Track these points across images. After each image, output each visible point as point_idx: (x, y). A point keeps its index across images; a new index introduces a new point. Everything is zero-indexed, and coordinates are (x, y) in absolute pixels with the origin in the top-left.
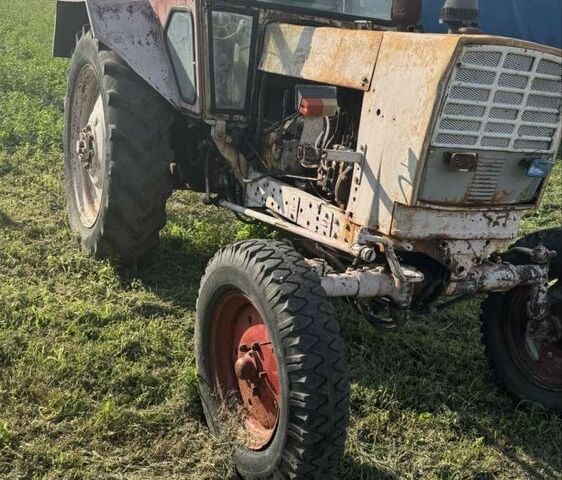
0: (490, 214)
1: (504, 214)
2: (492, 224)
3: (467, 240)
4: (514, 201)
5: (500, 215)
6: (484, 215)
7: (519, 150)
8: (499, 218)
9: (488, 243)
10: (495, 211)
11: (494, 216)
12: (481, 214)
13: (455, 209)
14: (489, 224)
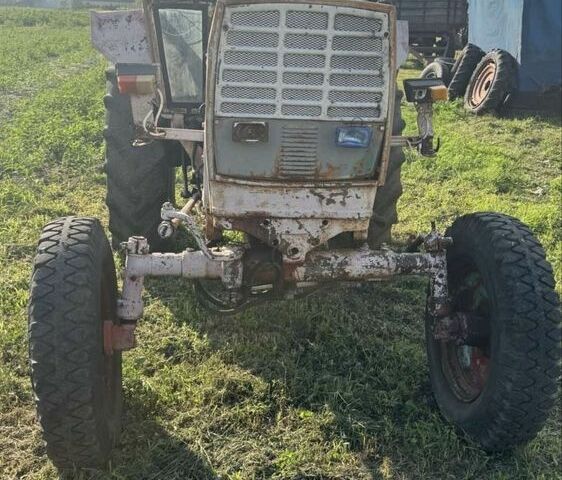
0: (319, 191)
1: (340, 191)
2: (324, 201)
3: (296, 219)
4: (348, 177)
5: (334, 192)
6: (312, 192)
7: (337, 119)
8: (332, 195)
9: (325, 223)
10: (324, 187)
11: (326, 194)
12: (307, 190)
13: (269, 184)
14: (320, 202)
